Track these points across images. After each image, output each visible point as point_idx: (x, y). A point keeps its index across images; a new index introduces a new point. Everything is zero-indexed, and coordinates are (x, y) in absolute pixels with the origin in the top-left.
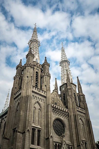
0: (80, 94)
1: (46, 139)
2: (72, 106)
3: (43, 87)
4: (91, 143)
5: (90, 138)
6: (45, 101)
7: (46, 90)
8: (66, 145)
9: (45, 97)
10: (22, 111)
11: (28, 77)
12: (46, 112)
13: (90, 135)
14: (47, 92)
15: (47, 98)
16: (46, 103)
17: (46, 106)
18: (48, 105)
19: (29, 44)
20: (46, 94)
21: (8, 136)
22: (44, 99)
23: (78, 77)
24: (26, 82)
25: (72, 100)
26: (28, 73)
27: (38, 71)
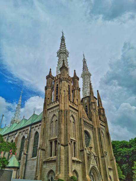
0: (100, 107)
1: (81, 151)
2: (96, 119)
3: (75, 101)
4: (110, 154)
5: (109, 149)
6: (77, 115)
7: (78, 104)
8: (93, 156)
9: (77, 111)
10: (62, 124)
11: (64, 91)
12: (79, 125)
13: (109, 147)
14: (79, 106)
15: (79, 112)
16: (79, 117)
17: (79, 119)
18: (81, 118)
19: (59, 53)
20: (78, 108)
21: (44, 147)
22: (77, 112)
23: (98, 91)
24: (63, 96)
25: (95, 113)
26: (65, 87)
27: (70, 85)
